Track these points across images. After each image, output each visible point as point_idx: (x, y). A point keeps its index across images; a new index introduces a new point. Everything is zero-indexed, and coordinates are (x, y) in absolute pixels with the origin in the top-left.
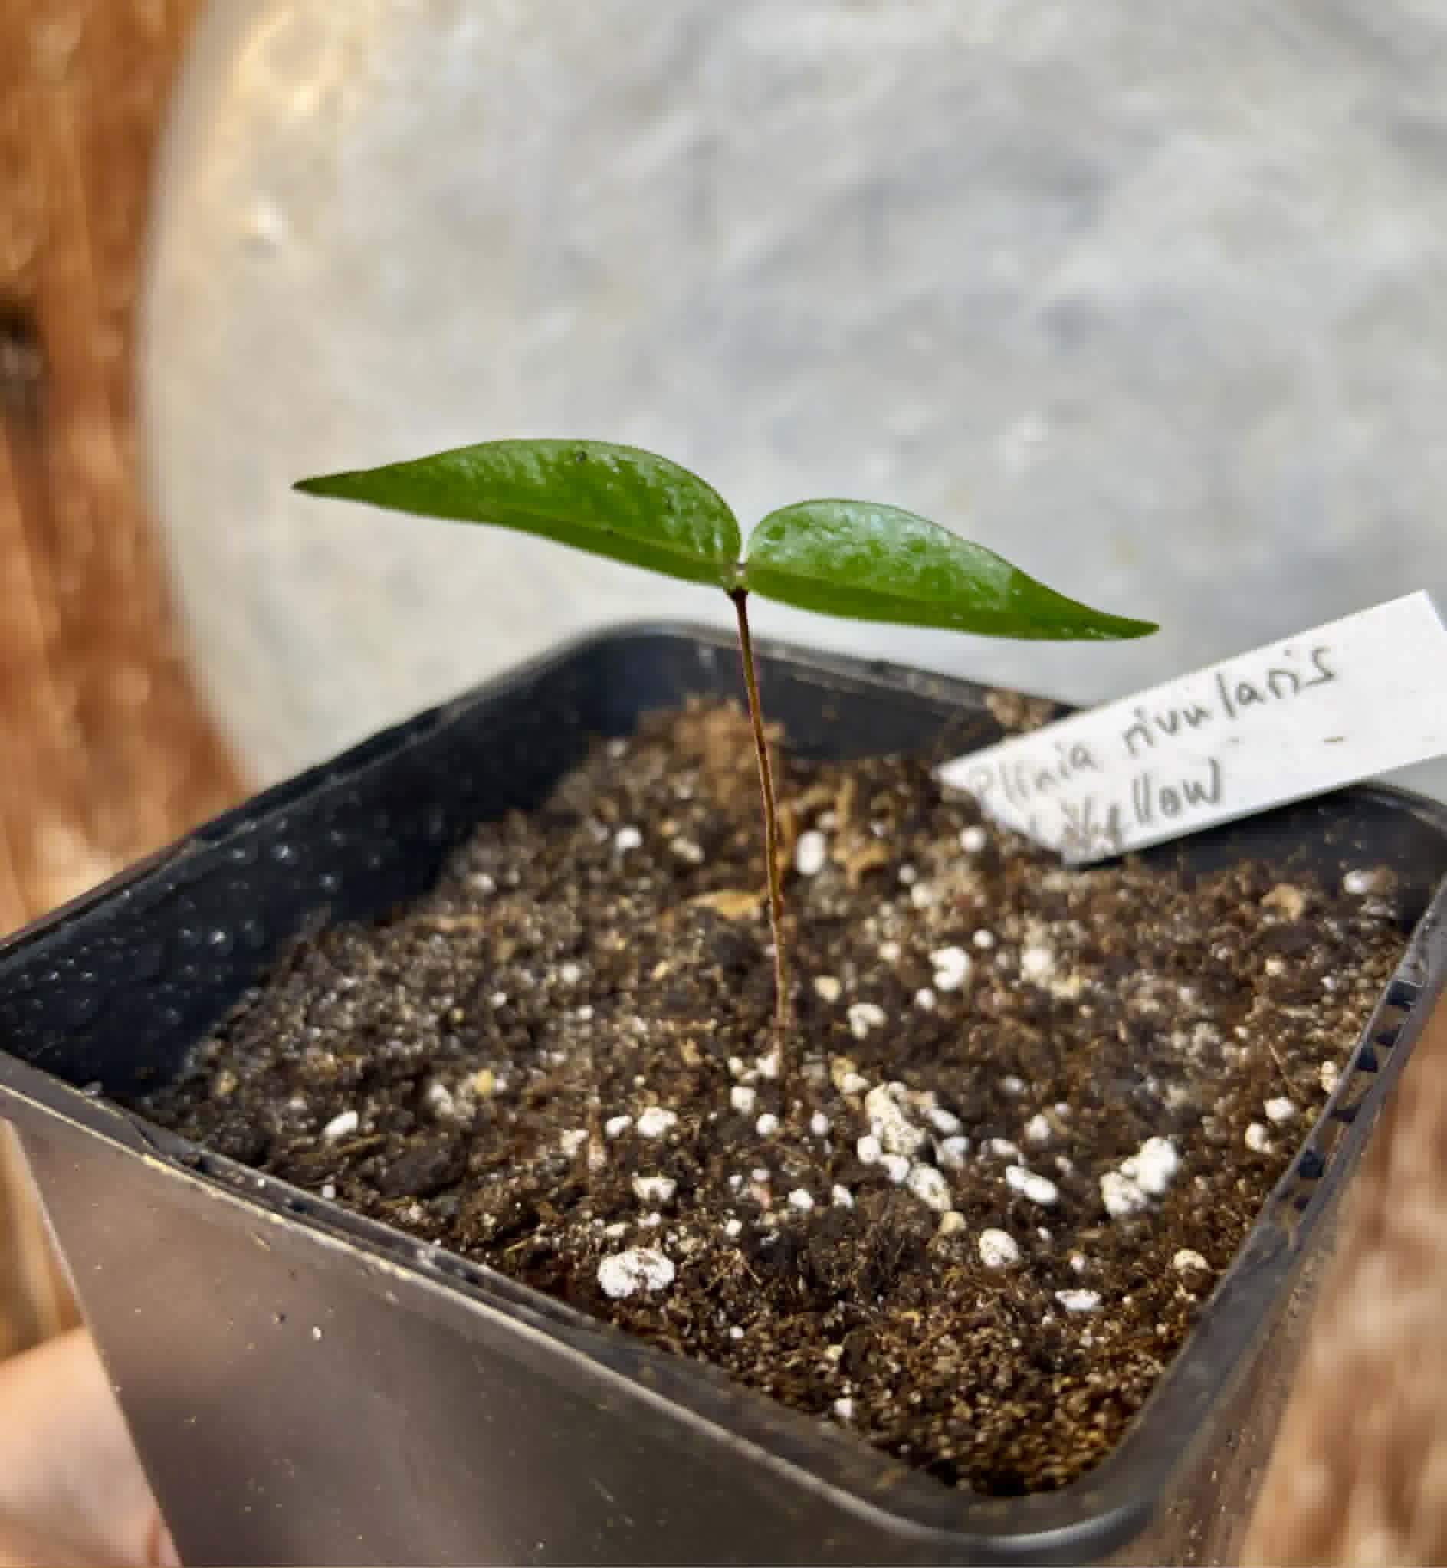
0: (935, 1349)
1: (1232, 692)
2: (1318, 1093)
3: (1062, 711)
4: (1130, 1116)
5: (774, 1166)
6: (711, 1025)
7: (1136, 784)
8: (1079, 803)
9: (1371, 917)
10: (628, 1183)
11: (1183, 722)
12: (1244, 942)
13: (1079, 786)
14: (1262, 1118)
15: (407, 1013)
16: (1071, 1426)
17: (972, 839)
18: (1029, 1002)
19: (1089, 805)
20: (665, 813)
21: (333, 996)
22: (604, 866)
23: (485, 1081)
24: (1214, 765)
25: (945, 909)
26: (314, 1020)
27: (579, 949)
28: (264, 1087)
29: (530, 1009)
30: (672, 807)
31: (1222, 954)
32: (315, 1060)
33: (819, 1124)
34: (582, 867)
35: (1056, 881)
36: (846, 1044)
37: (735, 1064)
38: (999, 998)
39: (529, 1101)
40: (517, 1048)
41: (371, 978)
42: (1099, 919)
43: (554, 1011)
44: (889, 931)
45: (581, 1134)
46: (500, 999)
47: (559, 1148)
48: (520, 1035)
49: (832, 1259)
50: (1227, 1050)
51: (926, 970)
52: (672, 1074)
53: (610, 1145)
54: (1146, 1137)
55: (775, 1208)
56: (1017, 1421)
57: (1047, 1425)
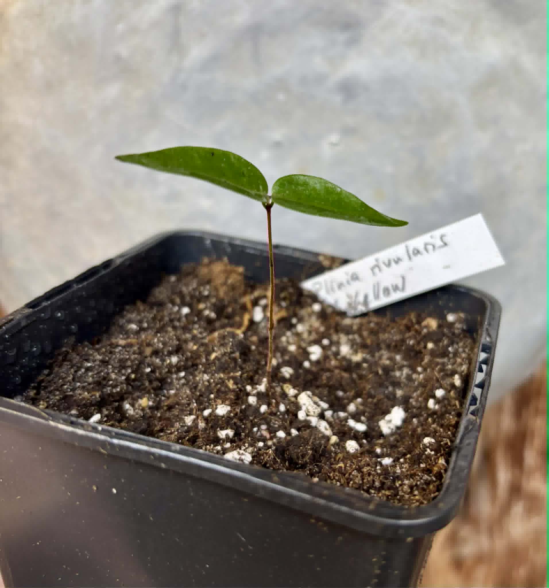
0: (351, 476)
1: (411, 252)
2: (453, 386)
3: (346, 262)
4: (386, 400)
5: (268, 423)
6: (239, 374)
7: (374, 286)
8: (353, 294)
9: (458, 329)
10: (215, 432)
11: (393, 264)
12: (419, 338)
13: (353, 288)
14: (434, 397)
15: (113, 376)
16: (407, 496)
17: (317, 307)
18: (344, 363)
19: (357, 295)
20: (199, 301)
21: (83, 370)
22: (179, 320)
23: (145, 402)
24: (403, 278)
25: (310, 333)
26: (77, 379)
27: (178, 350)
28: (58, 407)
29: (160, 373)
30: (201, 299)
31: (412, 342)
32: (80, 394)
33: (282, 408)
34: (171, 321)
35: (347, 321)
36: (284, 380)
37: (249, 388)
38: (333, 363)
39: (165, 408)
40: (155, 389)
41: (98, 363)
42: (365, 333)
43: (169, 374)
44: (291, 340)
45: (193, 417)
46: (148, 370)
47: (184, 423)
48: (156, 384)
49: (299, 453)
50: (414, 376)
51: (306, 354)
52: (225, 393)
53: (206, 420)
54: (393, 407)
55: (271, 438)
56: (388, 496)
57: (398, 497)
